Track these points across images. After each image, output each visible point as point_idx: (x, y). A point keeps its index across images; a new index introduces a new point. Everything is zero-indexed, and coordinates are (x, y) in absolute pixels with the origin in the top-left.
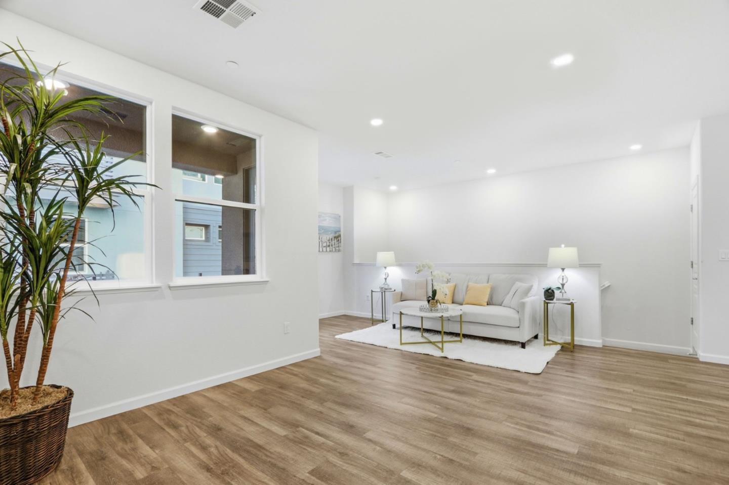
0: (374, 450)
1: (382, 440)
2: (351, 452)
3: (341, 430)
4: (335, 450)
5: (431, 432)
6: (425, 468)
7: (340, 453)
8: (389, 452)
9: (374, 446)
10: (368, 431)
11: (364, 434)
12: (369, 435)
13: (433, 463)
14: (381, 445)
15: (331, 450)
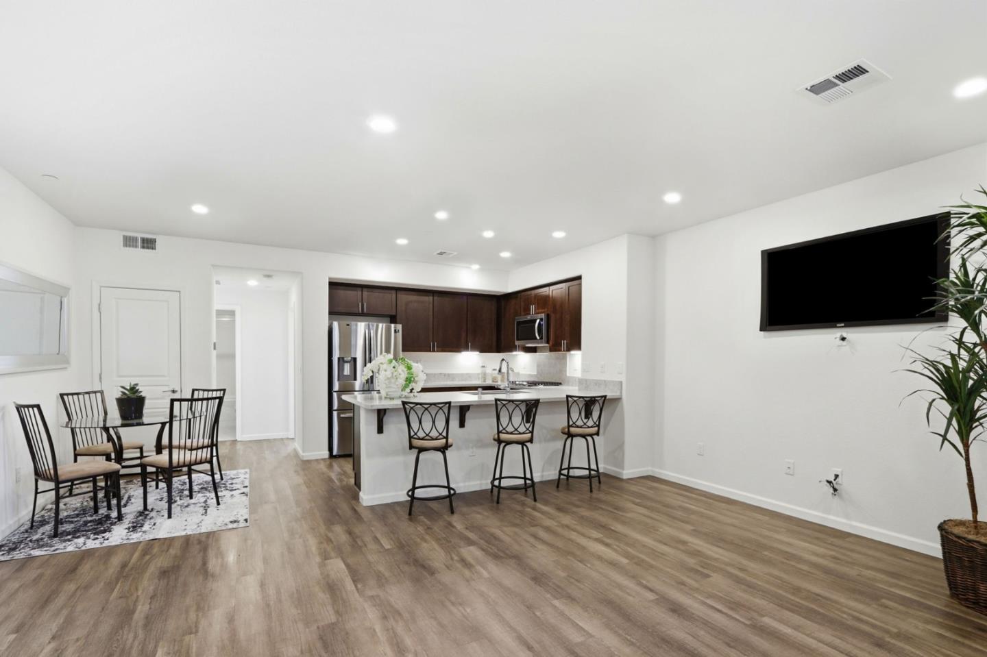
0: (648, 581)
1: (638, 589)
2: (674, 584)
3: (689, 609)
4: (691, 589)
5: (578, 584)
6: (607, 561)
7: (685, 585)
8: (634, 577)
9: (648, 585)
10: (652, 601)
11: (657, 599)
12: (651, 596)
13: (597, 563)
14: (640, 584)
15: (697, 590)
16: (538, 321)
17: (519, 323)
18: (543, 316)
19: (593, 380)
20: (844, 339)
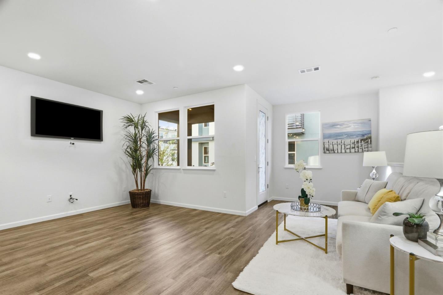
20: (73, 144)
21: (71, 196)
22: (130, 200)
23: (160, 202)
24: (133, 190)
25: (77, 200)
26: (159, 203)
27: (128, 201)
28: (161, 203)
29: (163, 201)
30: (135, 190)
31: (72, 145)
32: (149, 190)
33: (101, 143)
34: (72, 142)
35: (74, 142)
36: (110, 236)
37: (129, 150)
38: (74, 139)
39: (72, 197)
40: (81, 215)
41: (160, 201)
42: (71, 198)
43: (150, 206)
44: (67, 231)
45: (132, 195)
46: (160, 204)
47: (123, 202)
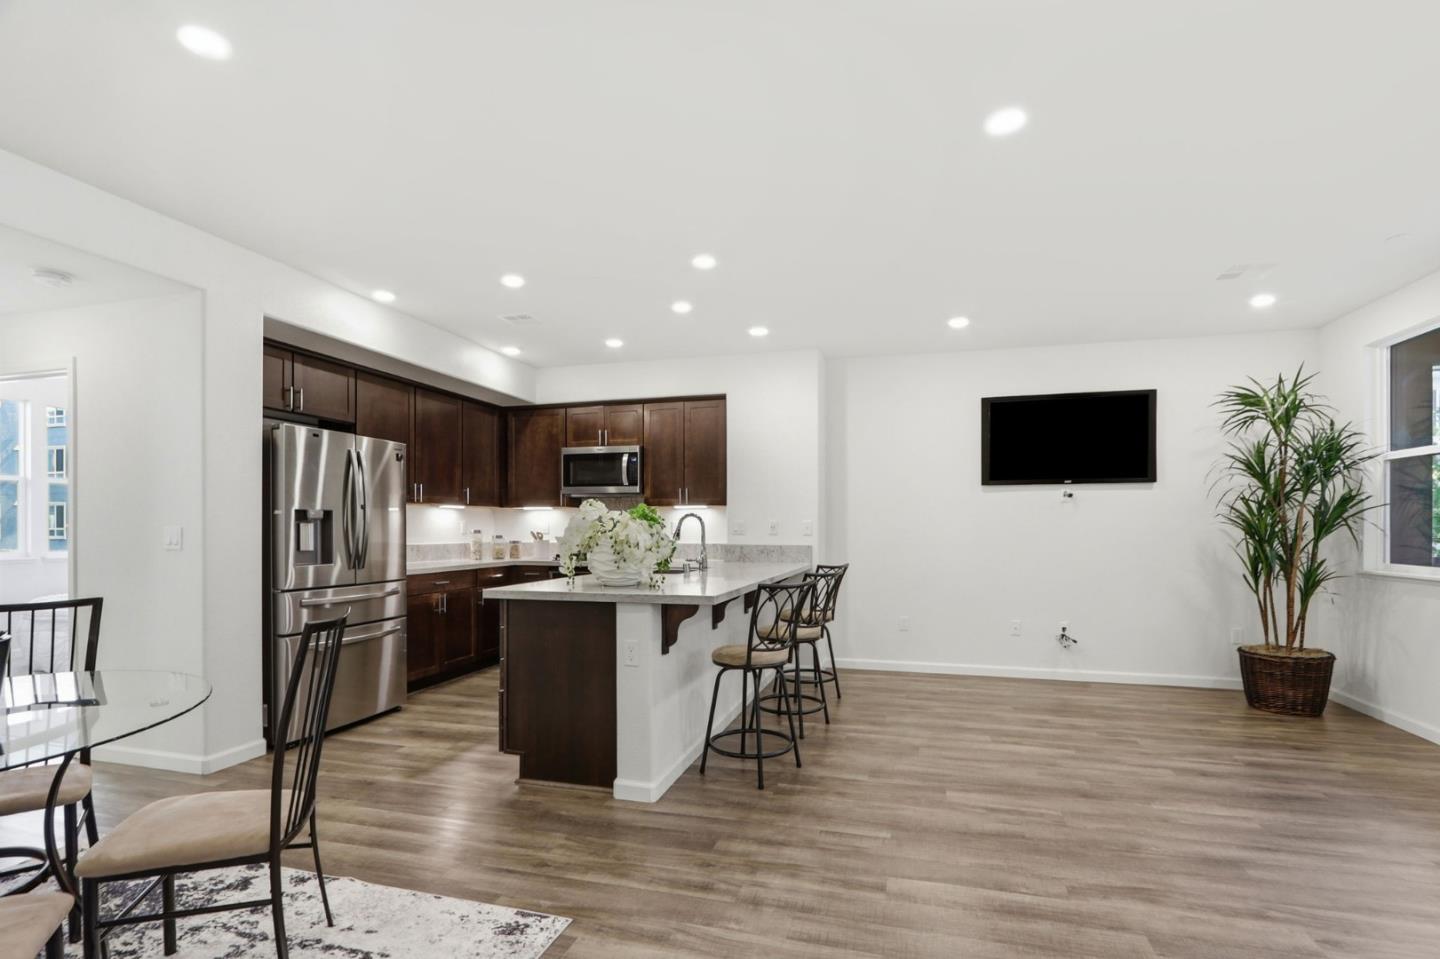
16: (625, 458)
17: (568, 458)
18: (636, 449)
19: (757, 546)
20: (1070, 495)
21: (1064, 629)
22: (1240, 679)
23: (1381, 712)
24: (1251, 648)
25: (1075, 642)
26: (1377, 717)
27: (1236, 681)
28: (1387, 720)
29: (1396, 713)
30: (1260, 646)
31: (1069, 499)
32: (1326, 655)
33: (1151, 489)
34: (1069, 492)
35: (1071, 492)
36: (1077, 749)
37: (1240, 506)
38: (1073, 483)
39: (1066, 633)
40: (1084, 686)
41: (1383, 709)
42: (1063, 636)
43: (1324, 713)
44: (1015, 708)
45: (1249, 661)
46: (1381, 723)
47: (1225, 679)
